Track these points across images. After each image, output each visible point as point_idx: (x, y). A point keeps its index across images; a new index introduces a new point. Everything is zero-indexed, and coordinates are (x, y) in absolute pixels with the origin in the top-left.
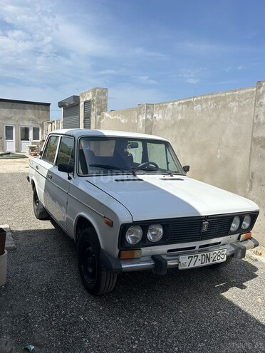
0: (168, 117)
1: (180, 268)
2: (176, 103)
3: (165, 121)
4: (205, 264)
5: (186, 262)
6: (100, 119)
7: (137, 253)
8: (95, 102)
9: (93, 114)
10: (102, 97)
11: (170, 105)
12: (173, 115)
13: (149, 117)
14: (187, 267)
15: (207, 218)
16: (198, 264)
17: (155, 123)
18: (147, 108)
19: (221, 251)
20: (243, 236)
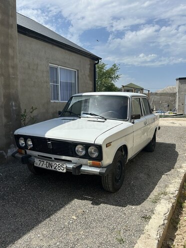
1: (35, 165)
5: (37, 163)
7: (23, 152)
14: (38, 166)
19: (61, 164)
20: (90, 162)
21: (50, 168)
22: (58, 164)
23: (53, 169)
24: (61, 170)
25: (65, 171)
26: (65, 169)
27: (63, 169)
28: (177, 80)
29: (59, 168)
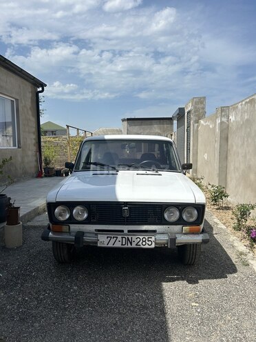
0: (239, 119)
1: (99, 245)
2: (243, 103)
3: (236, 122)
4: (126, 246)
5: (104, 241)
6: (198, 127)
7: (65, 228)
8: (193, 111)
9: (192, 122)
10: (200, 106)
11: (239, 106)
12: (241, 115)
13: (224, 120)
14: (106, 245)
15: (126, 204)
16: (118, 245)
17: (230, 125)
18: (222, 111)
19: (147, 237)
20: (186, 228)
21: (129, 246)
22: (141, 237)
23: (134, 245)
24: (147, 246)
25: (153, 246)
26: (153, 243)
27: (150, 243)
28: (123, 120)
29: (144, 243)
